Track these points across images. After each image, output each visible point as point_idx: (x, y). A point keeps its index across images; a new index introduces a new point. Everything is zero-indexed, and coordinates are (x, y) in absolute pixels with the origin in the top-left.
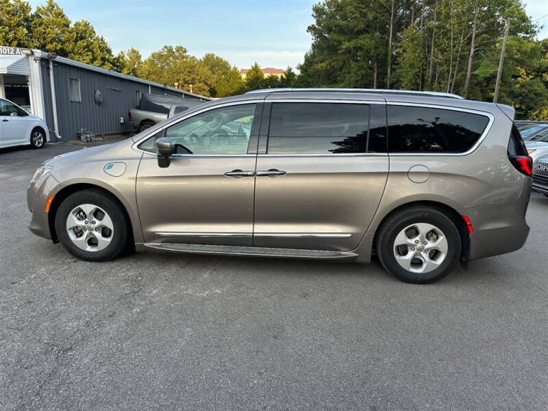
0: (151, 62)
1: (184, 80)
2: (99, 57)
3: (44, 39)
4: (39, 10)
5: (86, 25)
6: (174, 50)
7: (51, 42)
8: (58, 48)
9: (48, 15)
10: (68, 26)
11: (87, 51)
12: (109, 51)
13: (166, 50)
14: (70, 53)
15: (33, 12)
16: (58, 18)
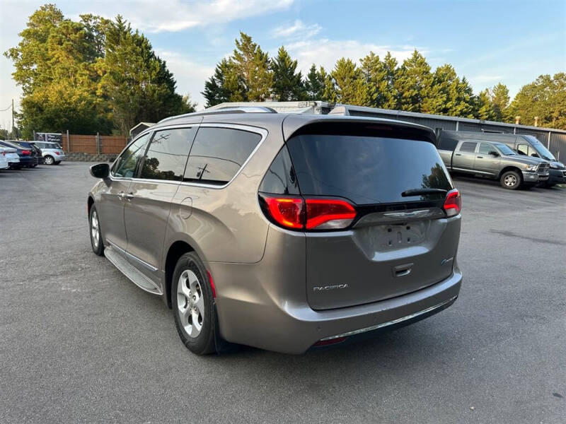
0: (523, 95)
1: (560, 112)
2: (454, 98)
3: (403, 88)
4: (405, 62)
5: (448, 68)
6: (552, 79)
7: (408, 90)
8: (414, 94)
9: (412, 66)
10: (427, 72)
11: (442, 94)
12: (469, 91)
13: (541, 80)
14: (425, 97)
15: (400, 65)
16: (420, 67)
